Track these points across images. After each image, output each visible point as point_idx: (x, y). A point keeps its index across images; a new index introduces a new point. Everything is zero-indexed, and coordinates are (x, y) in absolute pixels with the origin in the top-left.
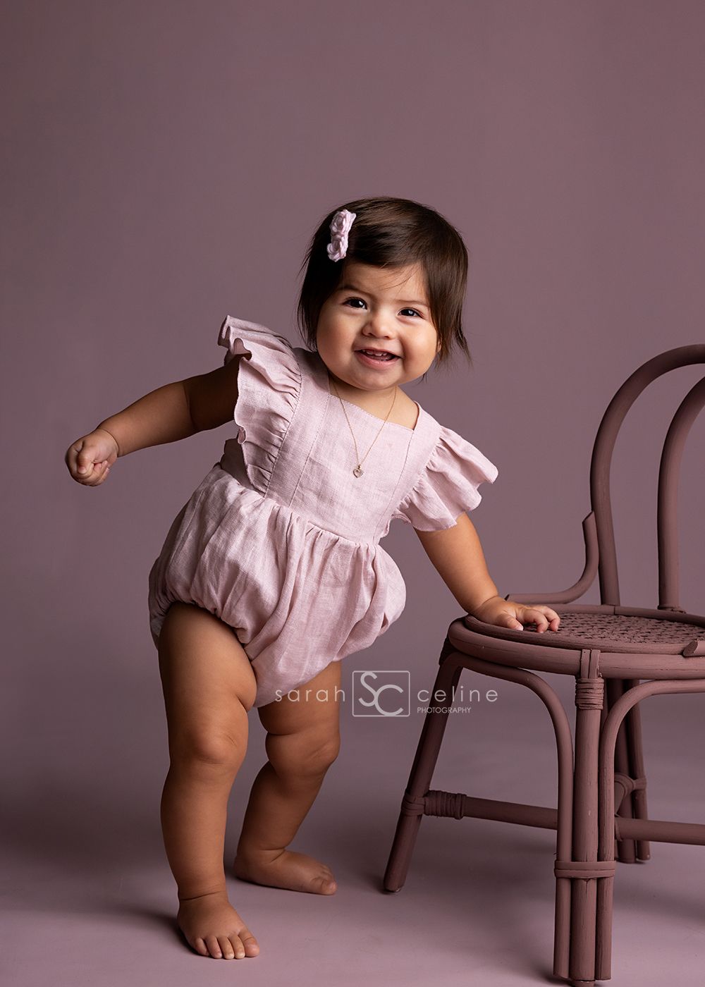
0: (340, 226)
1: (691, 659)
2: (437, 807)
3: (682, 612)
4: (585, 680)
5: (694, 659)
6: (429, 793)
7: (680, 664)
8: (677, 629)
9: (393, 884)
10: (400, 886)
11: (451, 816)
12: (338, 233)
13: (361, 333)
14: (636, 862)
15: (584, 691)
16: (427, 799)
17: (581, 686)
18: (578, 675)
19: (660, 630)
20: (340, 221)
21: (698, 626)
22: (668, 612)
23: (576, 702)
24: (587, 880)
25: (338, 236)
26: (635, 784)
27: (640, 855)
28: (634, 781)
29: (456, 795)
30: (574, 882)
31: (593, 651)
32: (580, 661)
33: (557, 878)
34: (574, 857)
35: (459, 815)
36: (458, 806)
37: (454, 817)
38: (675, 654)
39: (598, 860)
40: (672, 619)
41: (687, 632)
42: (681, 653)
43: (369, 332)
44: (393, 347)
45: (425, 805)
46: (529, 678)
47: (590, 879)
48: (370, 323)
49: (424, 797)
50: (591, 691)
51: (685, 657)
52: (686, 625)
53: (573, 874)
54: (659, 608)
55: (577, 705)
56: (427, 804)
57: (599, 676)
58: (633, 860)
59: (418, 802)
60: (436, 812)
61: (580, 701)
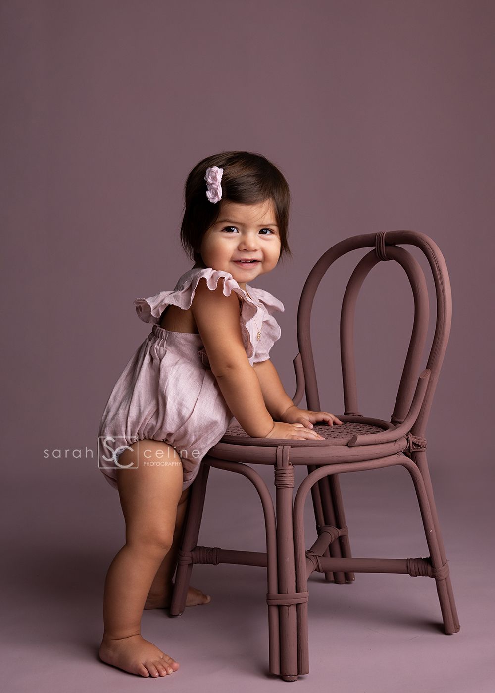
0: (214, 178)
1: (353, 448)
2: (200, 558)
3: (360, 416)
4: (280, 468)
5: (356, 448)
6: (195, 549)
7: (346, 452)
8: (354, 427)
9: (176, 611)
10: (181, 612)
11: (210, 563)
12: (213, 183)
13: (239, 249)
14: (346, 583)
15: (280, 475)
16: (193, 553)
17: (278, 472)
18: (275, 464)
19: (342, 429)
20: (214, 174)
21: (369, 424)
22: (350, 416)
23: (275, 483)
24: (289, 606)
25: (214, 186)
26: (340, 532)
27: (348, 579)
28: (339, 530)
29: (213, 549)
30: (280, 607)
31: (285, 447)
32: (276, 455)
33: (269, 606)
34: (280, 591)
35: (215, 562)
36: (215, 556)
37: (212, 564)
38: (343, 446)
39: (296, 592)
40: (352, 421)
41: (359, 429)
42: (347, 445)
43: (243, 248)
44: (258, 256)
45: (192, 557)
46: (243, 469)
47: (290, 605)
48: (243, 243)
49: (191, 552)
50: (284, 475)
51: (349, 447)
52: (361, 425)
53: (279, 602)
54: (345, 414)
55: (276, 485)
56: (193, 557)
57: (290, 465)
58: (344, 582)
59: (187, 555)
60: (200, 561)
61: (278, 483)
